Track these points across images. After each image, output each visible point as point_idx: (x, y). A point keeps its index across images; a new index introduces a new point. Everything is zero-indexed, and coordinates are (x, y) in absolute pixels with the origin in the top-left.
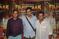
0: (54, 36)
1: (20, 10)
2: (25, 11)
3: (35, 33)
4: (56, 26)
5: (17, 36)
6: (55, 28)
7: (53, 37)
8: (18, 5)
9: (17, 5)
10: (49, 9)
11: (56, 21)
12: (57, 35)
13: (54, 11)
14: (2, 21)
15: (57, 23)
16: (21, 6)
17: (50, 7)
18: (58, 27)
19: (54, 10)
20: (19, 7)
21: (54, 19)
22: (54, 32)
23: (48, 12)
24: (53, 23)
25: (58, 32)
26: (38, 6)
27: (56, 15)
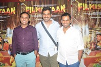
0: (88, 53)
1: (33, 14)
2: (40, 15)
3: (57, 49)
4: (91, 37)
5: (28, 53)
6: (89, 40)
8: (29, 6)
10: (78, 10)
11: (90, 29)
13: (86, 14)
14: (6, 33)
15: (91, 33)
16: (34, 7)
17: (79, 7)
20: (31, 9)
21: (87, 26)
22: (87, 47)
23: (77, 15)
24: (85, 32)
26: (61, 6)
27: (89, 20)
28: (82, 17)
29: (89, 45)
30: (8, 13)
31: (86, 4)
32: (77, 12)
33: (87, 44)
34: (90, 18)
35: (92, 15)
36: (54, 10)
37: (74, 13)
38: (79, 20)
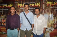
4: (54, 21)
6: (53, 22)
7: (51, 30)
9: (19, 3)
10: (47, 5)
11: (54, 16)
12: (55, 28)
13: (52, 8)
15: (54, 19)
16: (23, 4)
17: (48, 4)
18: (56, 22)
19: (52, 6)
20: (21, 5)
21: (52, 14)
22: (52, 26)
24: (51, 18)
25: (55, 26)
26: (38, 3)
28: (50, 9)
29: (53, 25)
30: (9, 7)
31: (52, 2)
32: (47, 7)
33: (52, 25)
34: (54, 10)
35: (55, 8)
36: (34, 5)
37: (45, 7)
38: (48, 11)
